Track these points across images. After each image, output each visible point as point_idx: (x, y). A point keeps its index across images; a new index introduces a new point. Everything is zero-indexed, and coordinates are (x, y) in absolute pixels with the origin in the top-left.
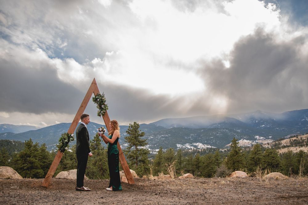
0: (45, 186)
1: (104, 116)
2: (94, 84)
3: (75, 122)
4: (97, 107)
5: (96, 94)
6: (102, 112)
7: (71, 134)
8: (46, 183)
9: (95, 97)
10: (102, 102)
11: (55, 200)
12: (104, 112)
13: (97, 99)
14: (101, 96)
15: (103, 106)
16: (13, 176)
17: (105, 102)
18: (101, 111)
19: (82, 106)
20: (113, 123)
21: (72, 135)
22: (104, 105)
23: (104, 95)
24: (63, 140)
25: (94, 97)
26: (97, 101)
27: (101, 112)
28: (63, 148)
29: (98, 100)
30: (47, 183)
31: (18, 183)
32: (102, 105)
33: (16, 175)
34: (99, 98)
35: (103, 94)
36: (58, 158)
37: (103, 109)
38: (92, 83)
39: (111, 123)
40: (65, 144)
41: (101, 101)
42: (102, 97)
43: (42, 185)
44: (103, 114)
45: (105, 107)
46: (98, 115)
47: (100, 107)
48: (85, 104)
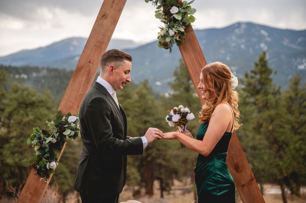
1: (182, 48)
3: (83, 71)
4: (158, 16)
6: (172, 33)
7: (69, 115)
15: (174, 10)
18: (169, 28)
19: (104, 16)
20: (211, 73)
21: (72, 119)
22: (180, 5)
24: (40, 138)
27: (167, 32)
28: (41, 163)
32: (172, 6)
36: (30, 196)
37: (175, 20)
39: (205, 77)
40: (47, 150)
44: (178, 39)
45: (185, 14)
46: (160, 42)
47: (167, 13)
48: (114, 6)
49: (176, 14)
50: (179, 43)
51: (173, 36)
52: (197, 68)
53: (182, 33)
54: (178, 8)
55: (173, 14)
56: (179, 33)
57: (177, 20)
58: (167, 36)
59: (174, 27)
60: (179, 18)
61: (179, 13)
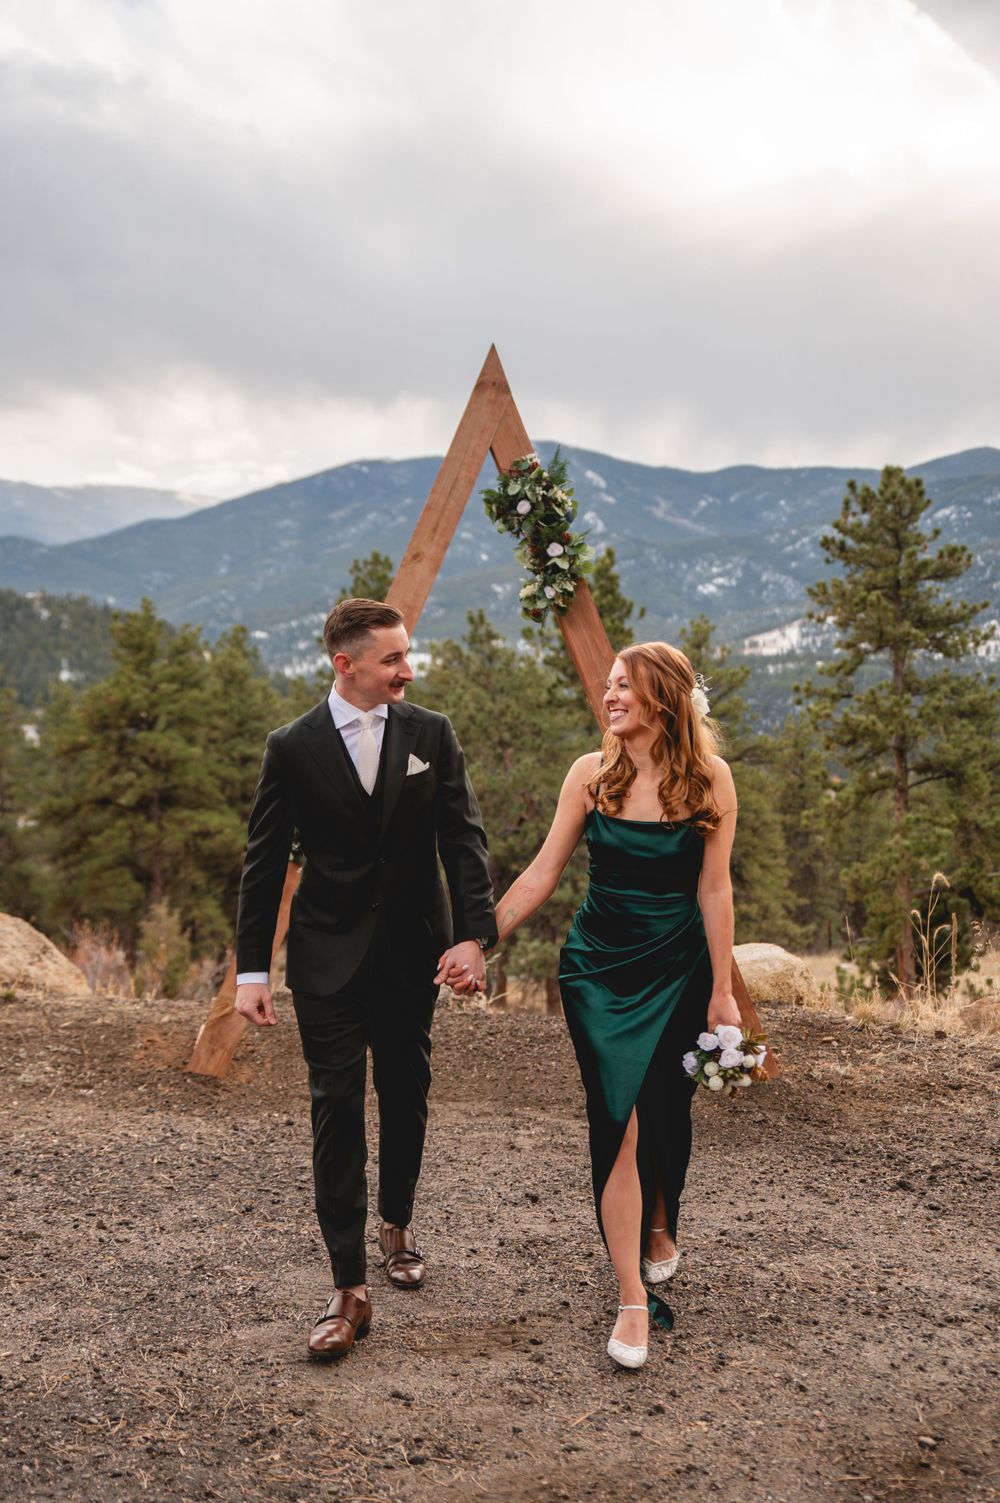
0: (211, 1069)
1: (564, 619)
2: (490, 393)
4: (520, 557)
5: (506, 465)
6: (550, 592)
8: (213, 1052)
9: (505, 485)
10: (550, 518)
11: (249, 1210)
12: (566, 594)
13: (515, 500)
14: (539, 480)
15: (555, 550)
16: (33, 971)
17: (569, 518)
18: (545, 583)
19: (416, 556)
22: (565, 541)
23: (562, 469)
25: (494, 485)
26: (519, 515)
27: (542, 588)
29: (523, 507)
30: (219, 1055)
31: (57, 1039)
32: (550, 541)
33: (52, 966)
34: (526, 498)
35: (556, 461)
37: (556, 569)
38: (480, 386)
41: (541, 511)
42: (548, 488)
43: (189, 1068)
44: (561, 604)
45: (573, 559)
46: (526, 610)
47: (540, 555)
48: (437, 538)
49: (559, 557)
50: (561, 612)
51: (553, 599)
52: (594, 659)
53: (570, 594)
54: (563, 545)
55: (551, 558)
56: (563, 594)
57: (563, 570)
58: (540, 599)
59: (554, 581)
60: (564, 565)
61: (563, 556)
